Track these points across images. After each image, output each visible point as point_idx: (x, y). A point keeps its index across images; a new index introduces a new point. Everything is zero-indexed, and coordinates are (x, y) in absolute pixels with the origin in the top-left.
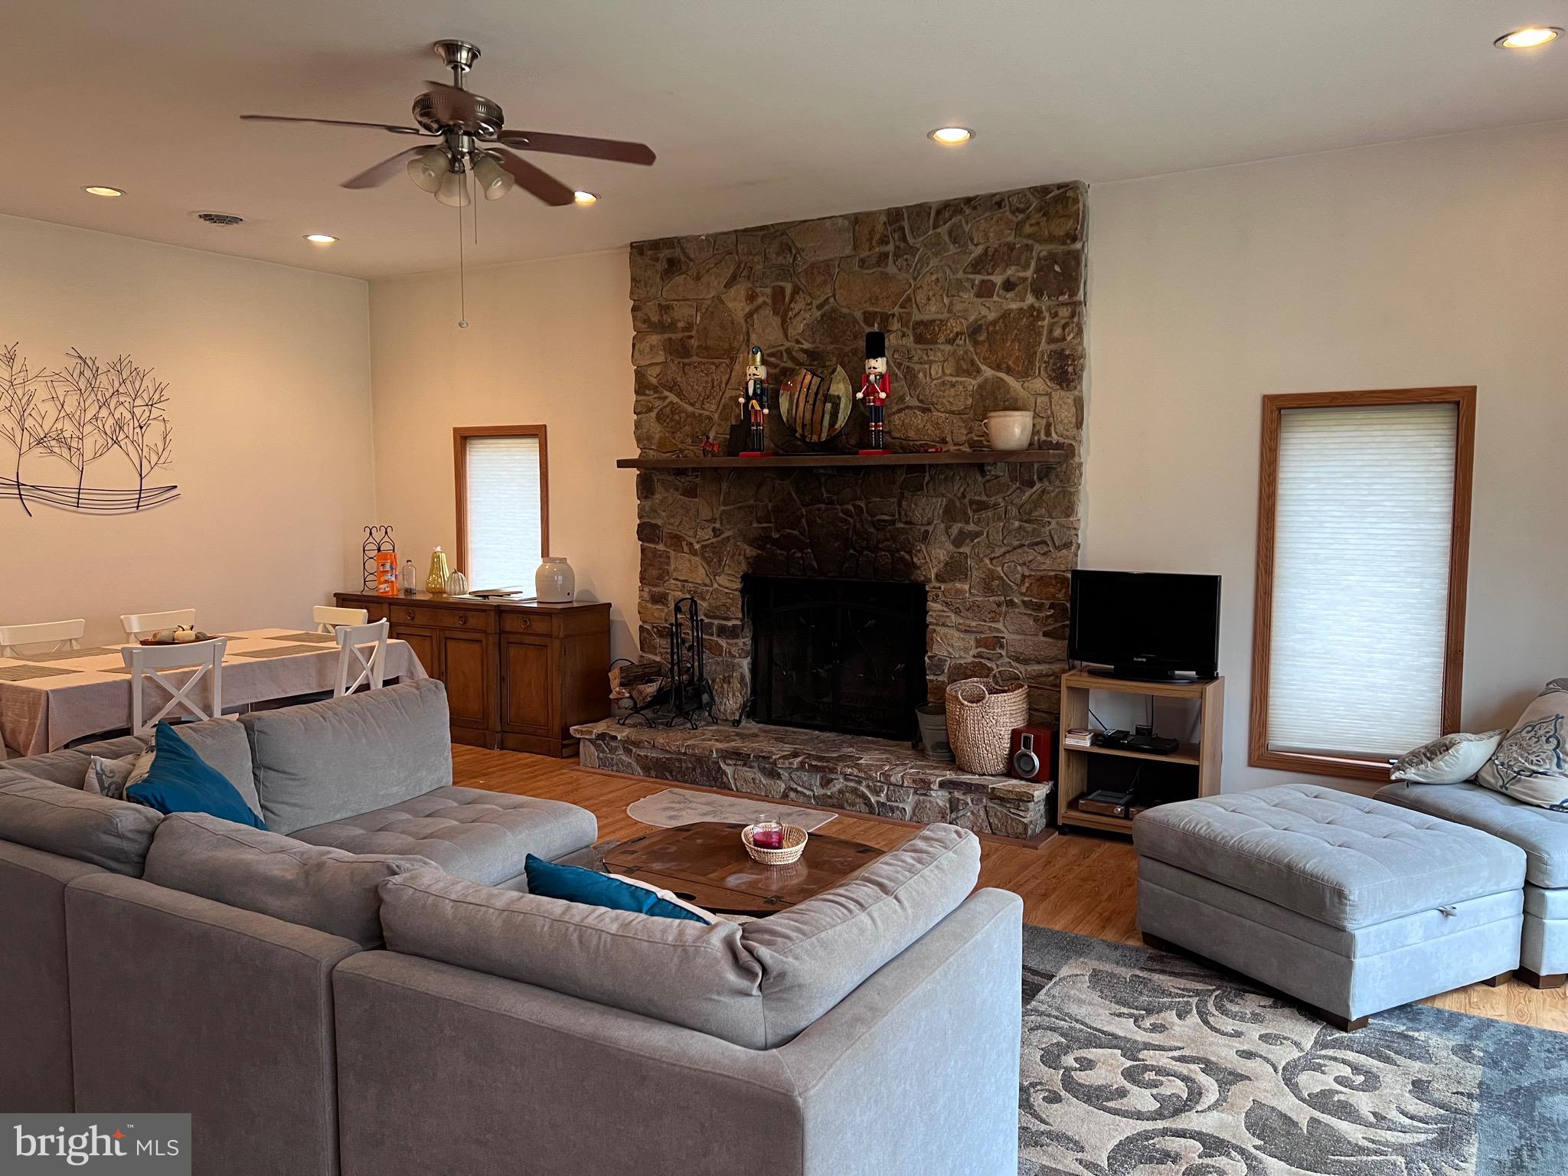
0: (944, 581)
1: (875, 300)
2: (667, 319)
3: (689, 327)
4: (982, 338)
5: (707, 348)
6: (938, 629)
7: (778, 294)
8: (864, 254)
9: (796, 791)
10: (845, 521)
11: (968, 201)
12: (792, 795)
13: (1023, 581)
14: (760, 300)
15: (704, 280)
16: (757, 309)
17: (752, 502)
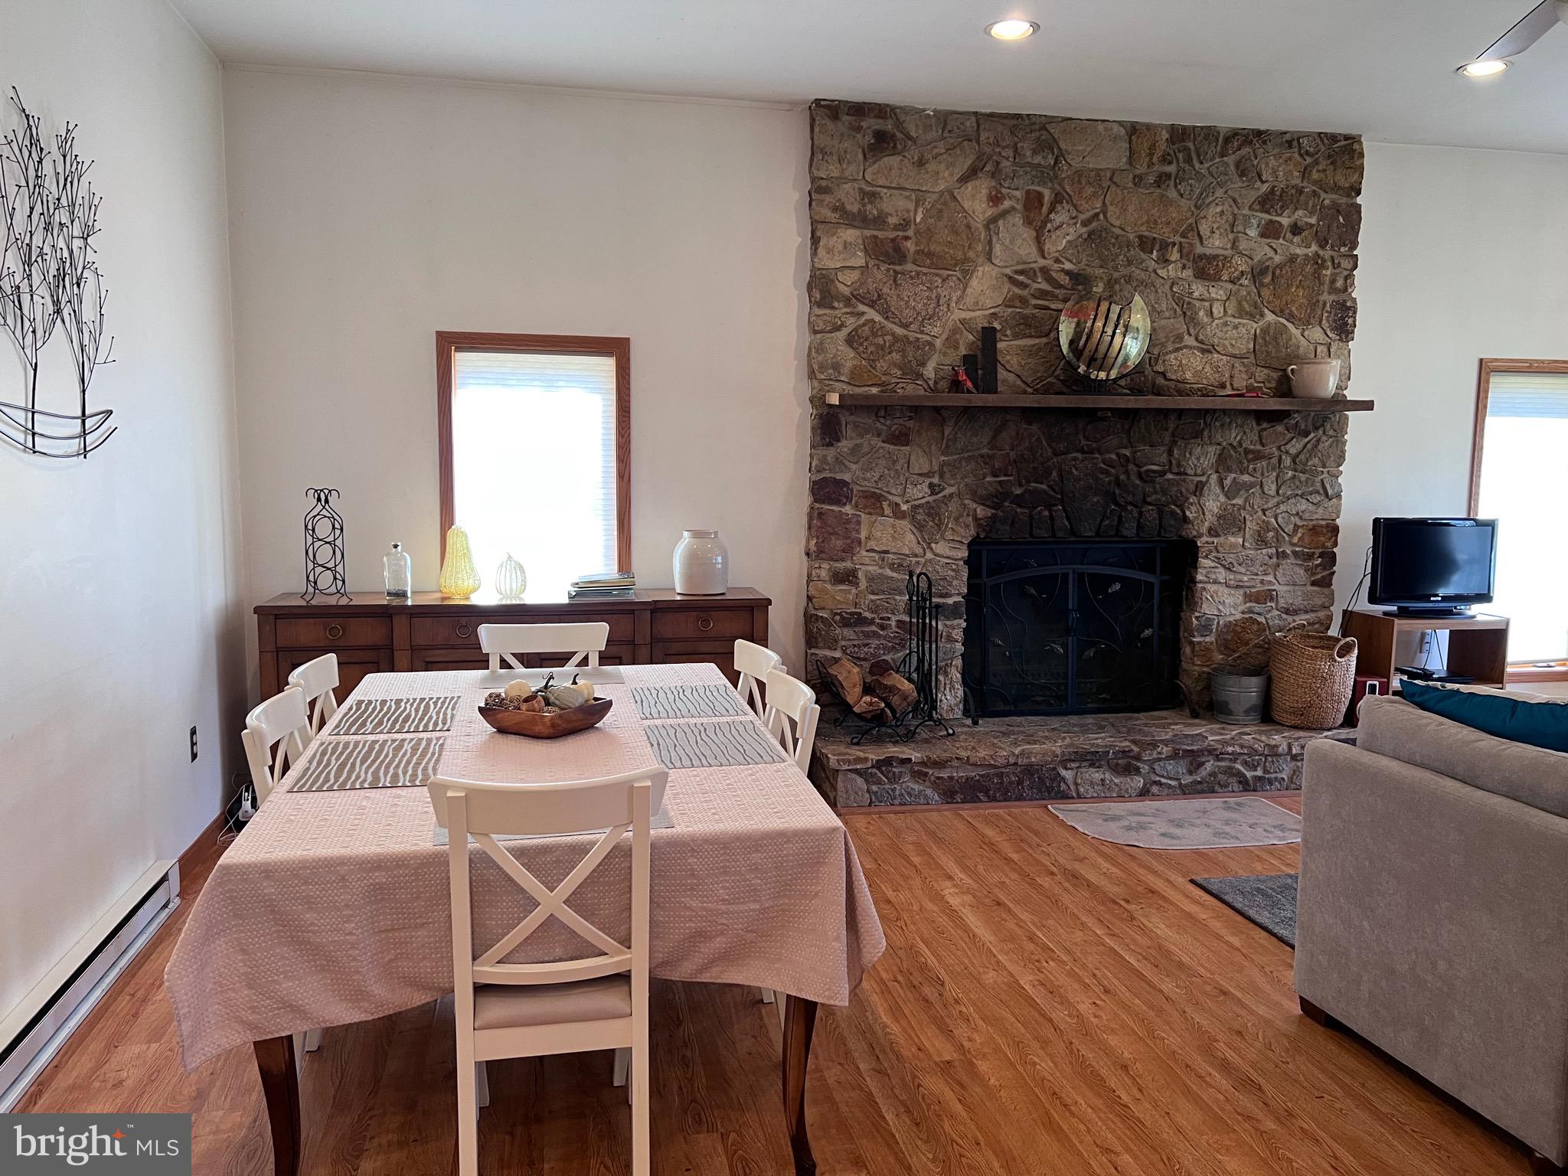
0: (1218, 535)
1: (1152, 223)
2: (872, 211)
3: (904, 225)
4: (1267, 280)
5: (930, 255)
6: (1208, 586)
7: (1032, 202)
8: (1141, 169)
10: (1108, 473)
11: (1259, 133)
13: (1295, 531)
14: (1007, 204)
15: (931, 167)
16: (1004, 214)
17: (985, 451)
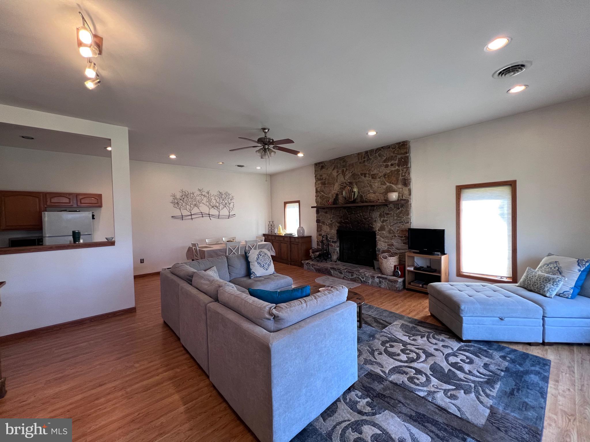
0: (380, 231)
1: (362, 170)
2: (321, 178)
3: (325, 179)
4: (386, 176)
5: (329, 183)
6: (379, 242)
7: (343, 171)
8: (360, 161)
9: (346, 277)
10: (358, 218)
11: (382, 147)
12: (345, 278)
13: (398, 231)
14: (339, 172)
15: (328, 170)
16: (339, 174)
17: (338, 214)
